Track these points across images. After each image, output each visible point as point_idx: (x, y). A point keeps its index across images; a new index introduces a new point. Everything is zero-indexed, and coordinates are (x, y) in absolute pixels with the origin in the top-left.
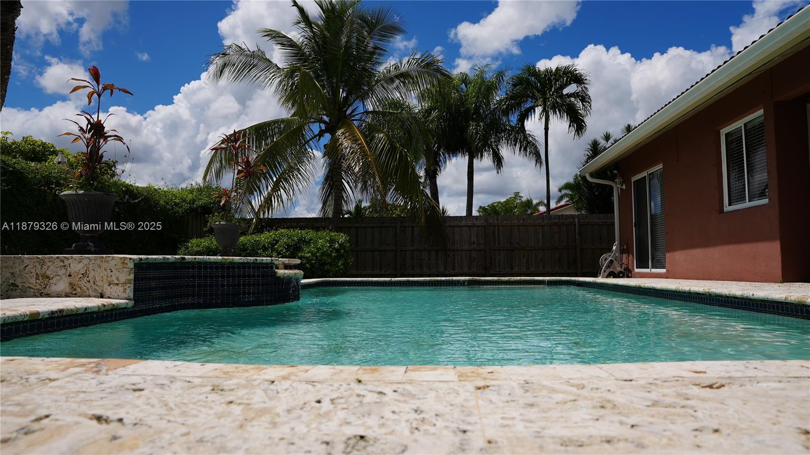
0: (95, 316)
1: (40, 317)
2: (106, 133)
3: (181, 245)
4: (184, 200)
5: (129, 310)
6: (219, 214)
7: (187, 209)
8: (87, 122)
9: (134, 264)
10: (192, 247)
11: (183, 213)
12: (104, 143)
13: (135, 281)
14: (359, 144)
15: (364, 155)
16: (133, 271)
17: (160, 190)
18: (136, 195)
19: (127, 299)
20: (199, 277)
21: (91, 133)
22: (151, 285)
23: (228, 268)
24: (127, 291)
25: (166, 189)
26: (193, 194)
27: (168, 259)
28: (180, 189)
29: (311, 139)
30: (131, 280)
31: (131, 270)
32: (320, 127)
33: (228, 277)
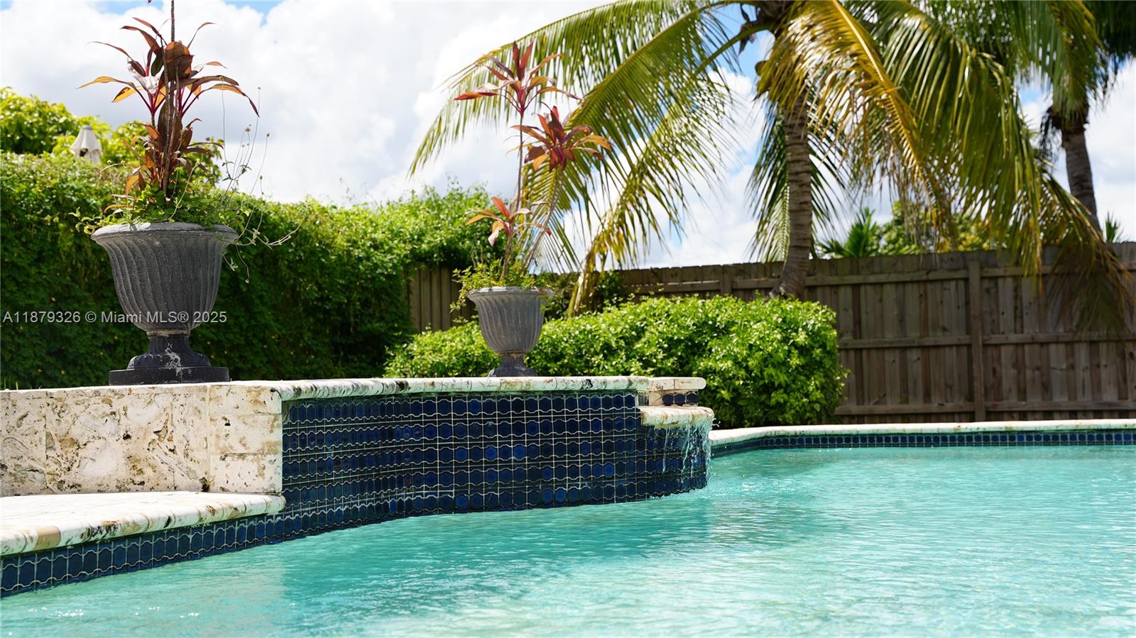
0: (191, 537)
1: (62, 544)
2: (196, 72)
3: (393, 349)
4: (396, 234)
5: (272, 521)
6: (489, 265)
7: (406, 256)
8: (149, 48)
9: (284, 403)
10: (422, 354)
11: (394, 267)
12: (193, 96)
13: (285, 446)
14: (852, 55)
15: (869, 85)
16: (280, 421)
17: (334, 211)
18: (275, 226)
19: (267, 493)
20: (445, 431)
21: (159, 75)
22: (325, 456)
23: (518, 406)
24: (269, 472)
25: (348, 207)
26: (416, 216)
27: (365, 387)
28: (384, 204)
29: (720, 51)
30: (276, 444)
31: (275, 420)
32: (745, 15)
33: (519, 428)
